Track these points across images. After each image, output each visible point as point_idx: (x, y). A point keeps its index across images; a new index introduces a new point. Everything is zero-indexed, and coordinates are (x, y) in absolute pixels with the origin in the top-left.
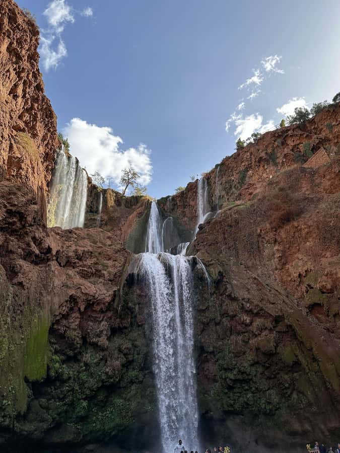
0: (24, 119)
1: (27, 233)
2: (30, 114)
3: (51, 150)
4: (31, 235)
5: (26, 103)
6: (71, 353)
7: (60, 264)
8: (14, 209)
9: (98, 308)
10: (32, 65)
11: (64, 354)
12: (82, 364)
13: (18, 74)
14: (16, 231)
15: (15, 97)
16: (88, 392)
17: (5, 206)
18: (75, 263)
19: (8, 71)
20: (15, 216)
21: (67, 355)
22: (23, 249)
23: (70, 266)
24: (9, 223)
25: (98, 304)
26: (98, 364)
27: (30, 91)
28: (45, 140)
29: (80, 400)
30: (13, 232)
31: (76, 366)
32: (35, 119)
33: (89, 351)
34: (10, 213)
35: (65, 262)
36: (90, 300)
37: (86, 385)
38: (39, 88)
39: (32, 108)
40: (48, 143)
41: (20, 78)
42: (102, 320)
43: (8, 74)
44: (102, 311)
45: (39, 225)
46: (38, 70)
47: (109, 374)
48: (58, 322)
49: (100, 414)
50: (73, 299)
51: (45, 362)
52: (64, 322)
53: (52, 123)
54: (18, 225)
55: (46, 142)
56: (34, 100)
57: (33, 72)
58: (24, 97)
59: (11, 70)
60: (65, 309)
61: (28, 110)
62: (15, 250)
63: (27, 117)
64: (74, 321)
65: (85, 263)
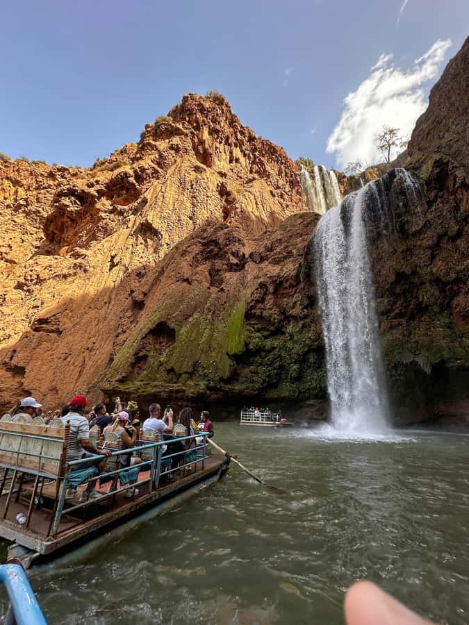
0: (254, 171)
1: (226, 252)
2: (256, 163)
3: (291, 176)
4: (230, 252)
5: (249, 158)
6: (272, 328)
7: (256, 262)
8: (205, 241)
9: (287, 285)
10: (235, 127)
11: (268, 330)
12: (287, 335)
13: (227, 143)
14: (217, 254)
15: (237, 160)
16: (296, 357)
17: (200, 242)
18: (267, 255)
19: (216, 148)
20: (211, 245)
21: (270, 331)
22: (226, 265)
23: (264, 260)
24: (209, 252)
25: (287, 281)
26: (301, 332)
27: (247, 146)
28: (282, 173)
29: (289, 364)
30: (216, 256)
31: (282, 338)
32: (262, 163)
33: (291, 323)
34: (205, 245)
35: (259, 259)
36: (276, 281)
37: (293, 351)
38: (251, 139)
39: (255, 157)
40: (286, 173)
41: (230, 145)
42: (295, 293)
43: (218, 150)
44: (291, 286)
45: (235, 242)
46: (242, 127)
47: (313, 337)
48: (253, 307)
49: (315, 374)
50: (262, 285)
51: (242, 340)
52: (260, 305)
53: (280, 155)
54: (216, 249)
55: (283, 174)
56: (254, 150)
57: (240, 131)
58: (245, 155)
59: (218, 145)
60: (257, 296)
61: (254, 163)
62: (219, 268)
63: (255, 167)
64: (270, 301)
65: (275, 251)
